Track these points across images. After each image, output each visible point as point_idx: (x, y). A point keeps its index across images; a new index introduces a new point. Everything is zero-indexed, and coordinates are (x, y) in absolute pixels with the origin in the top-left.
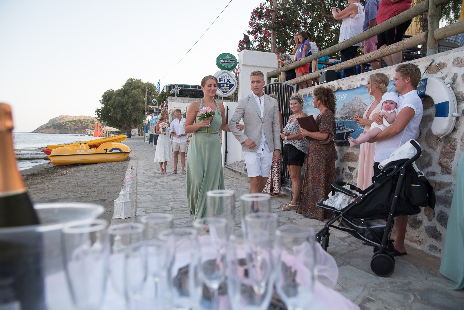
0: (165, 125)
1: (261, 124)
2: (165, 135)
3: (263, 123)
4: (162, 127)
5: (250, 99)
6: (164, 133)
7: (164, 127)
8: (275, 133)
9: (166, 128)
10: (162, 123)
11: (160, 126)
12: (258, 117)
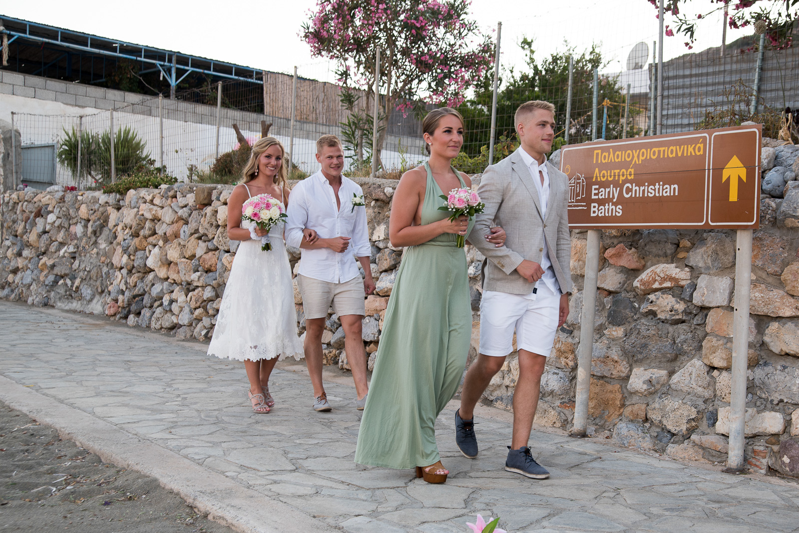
0: (268, 206)
1: (542, 229)
2: (267, 247)
3: (545, 226)
4: (255, 215)
5: (514, 166)
6: (264, 241)
7: (265, 215)
8: (563, 255)
9: (271, 219)
10: (255, 199)
11: (248, 211)
12: (536, 213)
